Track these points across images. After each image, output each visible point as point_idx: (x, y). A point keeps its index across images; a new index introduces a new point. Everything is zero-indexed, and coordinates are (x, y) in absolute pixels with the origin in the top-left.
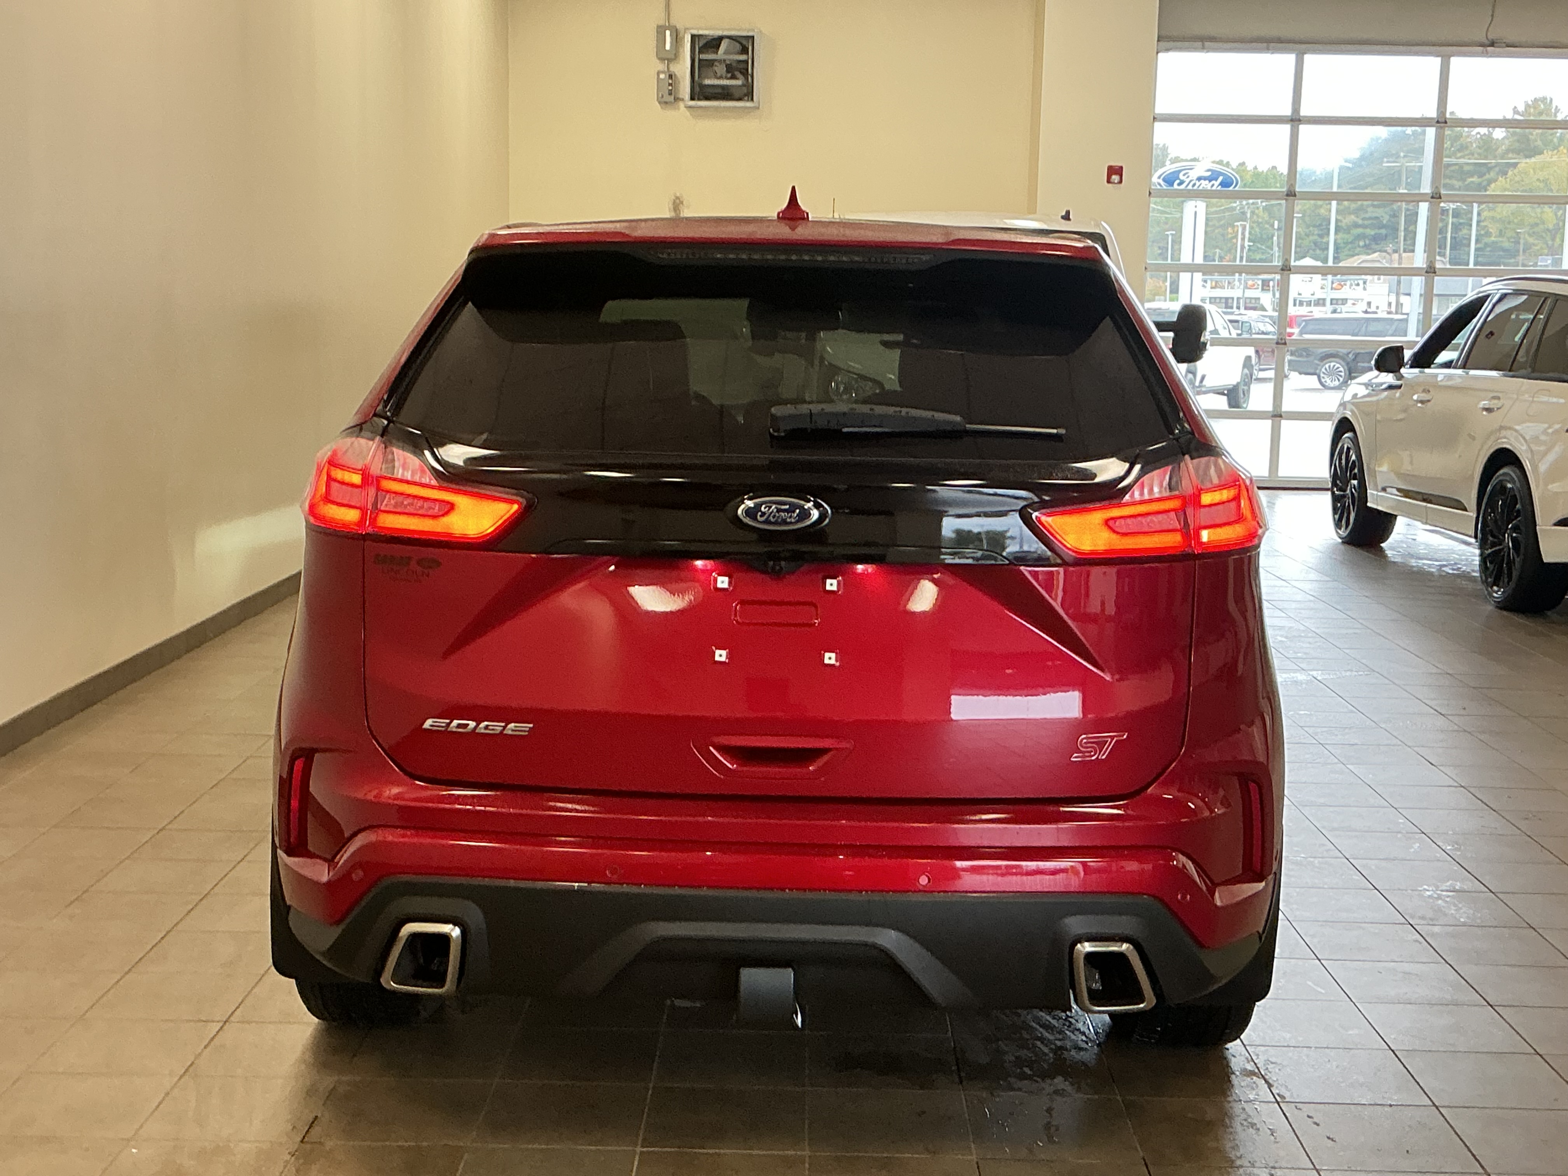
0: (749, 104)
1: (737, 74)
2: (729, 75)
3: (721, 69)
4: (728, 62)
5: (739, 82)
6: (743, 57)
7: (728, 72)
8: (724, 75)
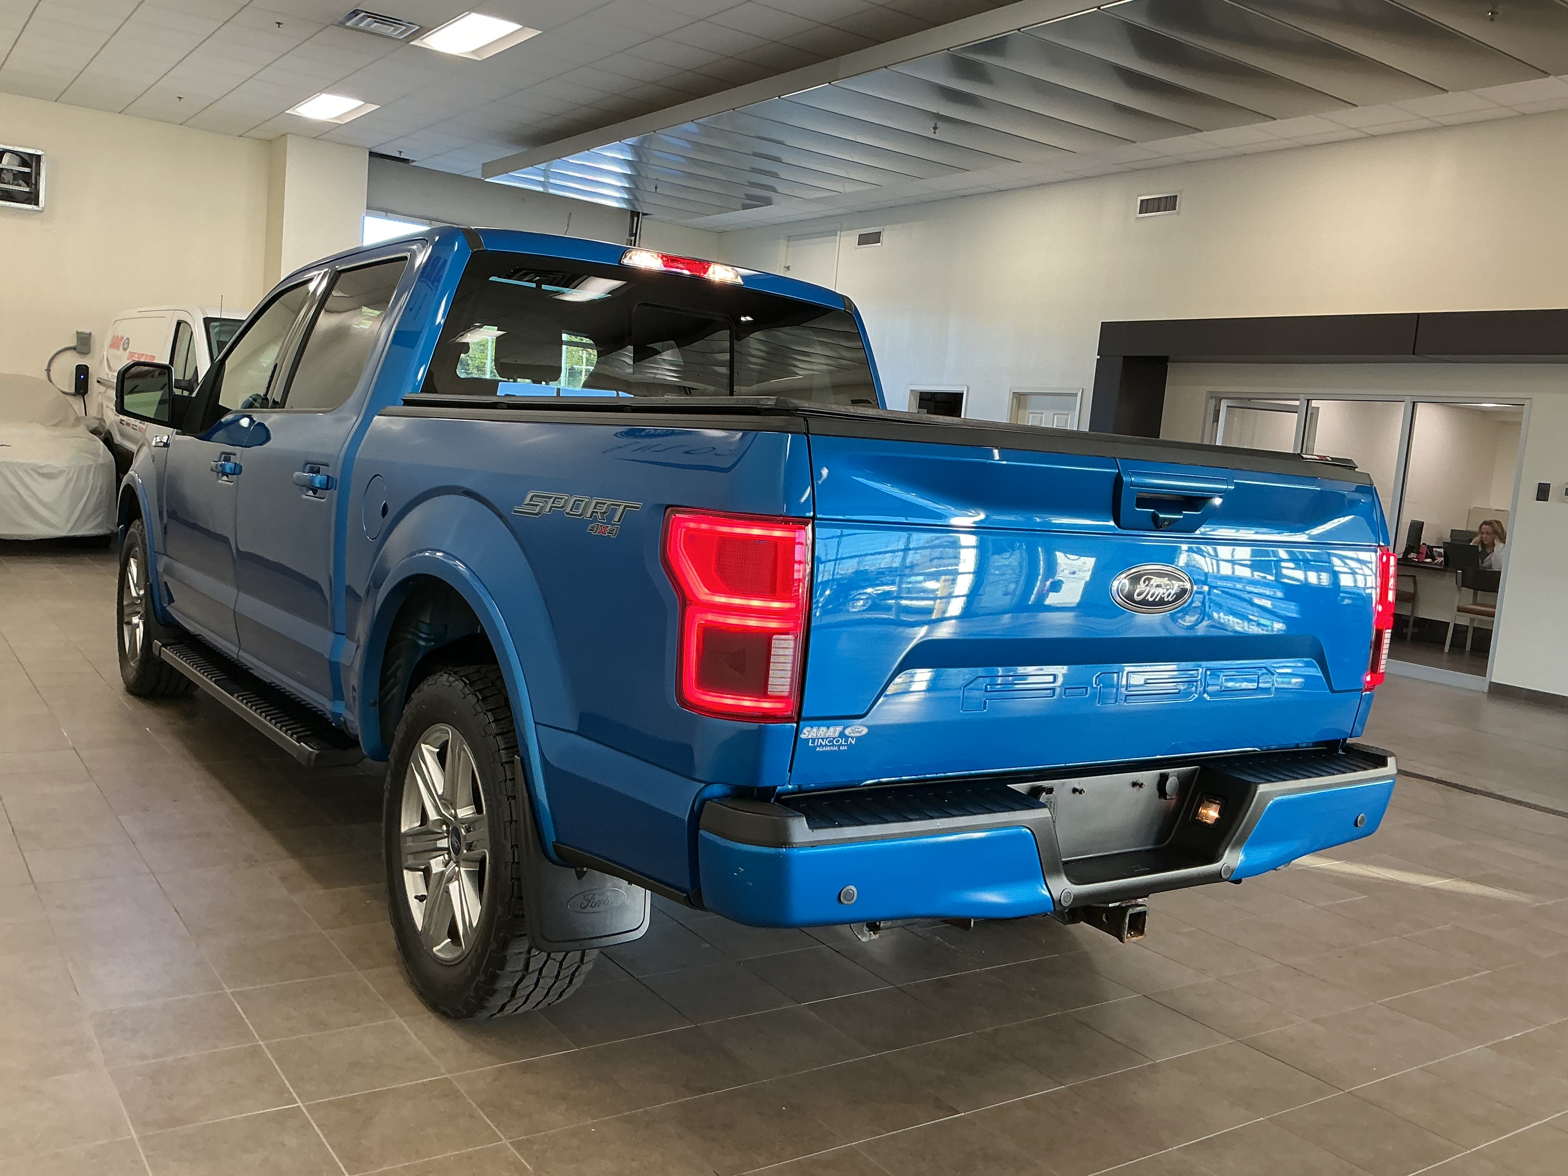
0: (35, 207)
1: (21, 182)
2: (16, 182)
3: (7, 177)
4: (15, 172)
5: (27, 190)
6: (27, 170)
7: (14, 179)
8: (11, 182)
